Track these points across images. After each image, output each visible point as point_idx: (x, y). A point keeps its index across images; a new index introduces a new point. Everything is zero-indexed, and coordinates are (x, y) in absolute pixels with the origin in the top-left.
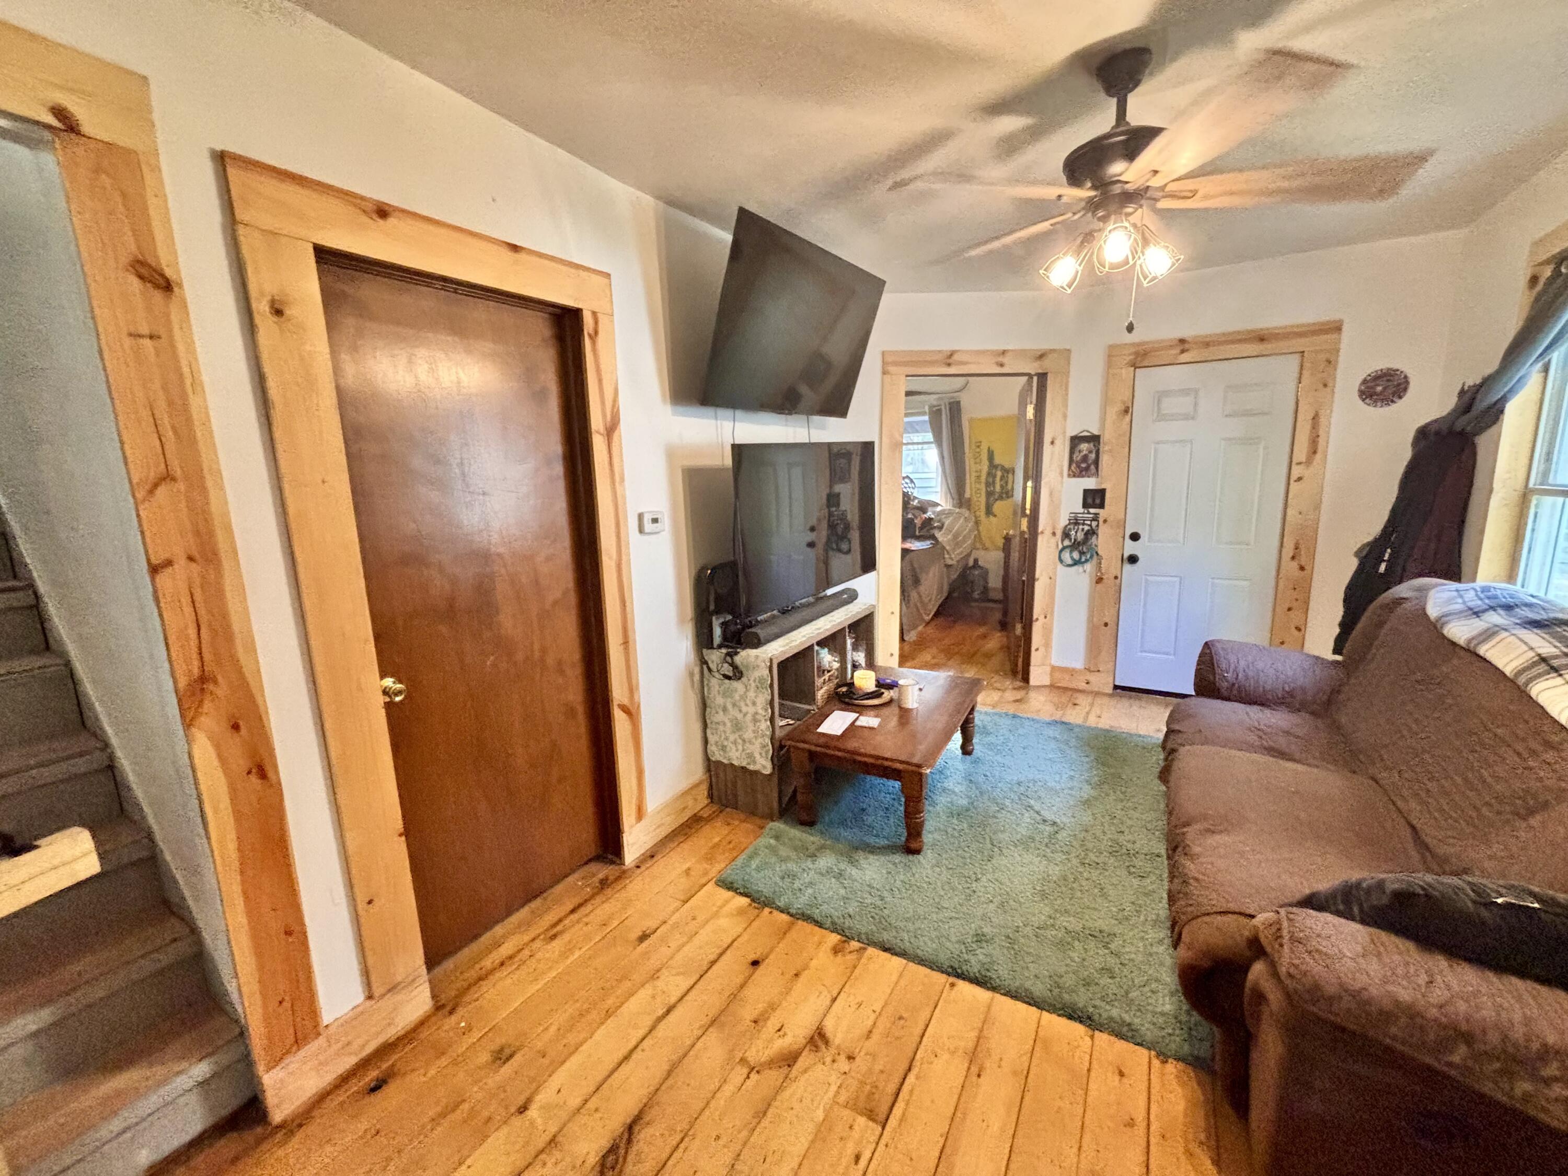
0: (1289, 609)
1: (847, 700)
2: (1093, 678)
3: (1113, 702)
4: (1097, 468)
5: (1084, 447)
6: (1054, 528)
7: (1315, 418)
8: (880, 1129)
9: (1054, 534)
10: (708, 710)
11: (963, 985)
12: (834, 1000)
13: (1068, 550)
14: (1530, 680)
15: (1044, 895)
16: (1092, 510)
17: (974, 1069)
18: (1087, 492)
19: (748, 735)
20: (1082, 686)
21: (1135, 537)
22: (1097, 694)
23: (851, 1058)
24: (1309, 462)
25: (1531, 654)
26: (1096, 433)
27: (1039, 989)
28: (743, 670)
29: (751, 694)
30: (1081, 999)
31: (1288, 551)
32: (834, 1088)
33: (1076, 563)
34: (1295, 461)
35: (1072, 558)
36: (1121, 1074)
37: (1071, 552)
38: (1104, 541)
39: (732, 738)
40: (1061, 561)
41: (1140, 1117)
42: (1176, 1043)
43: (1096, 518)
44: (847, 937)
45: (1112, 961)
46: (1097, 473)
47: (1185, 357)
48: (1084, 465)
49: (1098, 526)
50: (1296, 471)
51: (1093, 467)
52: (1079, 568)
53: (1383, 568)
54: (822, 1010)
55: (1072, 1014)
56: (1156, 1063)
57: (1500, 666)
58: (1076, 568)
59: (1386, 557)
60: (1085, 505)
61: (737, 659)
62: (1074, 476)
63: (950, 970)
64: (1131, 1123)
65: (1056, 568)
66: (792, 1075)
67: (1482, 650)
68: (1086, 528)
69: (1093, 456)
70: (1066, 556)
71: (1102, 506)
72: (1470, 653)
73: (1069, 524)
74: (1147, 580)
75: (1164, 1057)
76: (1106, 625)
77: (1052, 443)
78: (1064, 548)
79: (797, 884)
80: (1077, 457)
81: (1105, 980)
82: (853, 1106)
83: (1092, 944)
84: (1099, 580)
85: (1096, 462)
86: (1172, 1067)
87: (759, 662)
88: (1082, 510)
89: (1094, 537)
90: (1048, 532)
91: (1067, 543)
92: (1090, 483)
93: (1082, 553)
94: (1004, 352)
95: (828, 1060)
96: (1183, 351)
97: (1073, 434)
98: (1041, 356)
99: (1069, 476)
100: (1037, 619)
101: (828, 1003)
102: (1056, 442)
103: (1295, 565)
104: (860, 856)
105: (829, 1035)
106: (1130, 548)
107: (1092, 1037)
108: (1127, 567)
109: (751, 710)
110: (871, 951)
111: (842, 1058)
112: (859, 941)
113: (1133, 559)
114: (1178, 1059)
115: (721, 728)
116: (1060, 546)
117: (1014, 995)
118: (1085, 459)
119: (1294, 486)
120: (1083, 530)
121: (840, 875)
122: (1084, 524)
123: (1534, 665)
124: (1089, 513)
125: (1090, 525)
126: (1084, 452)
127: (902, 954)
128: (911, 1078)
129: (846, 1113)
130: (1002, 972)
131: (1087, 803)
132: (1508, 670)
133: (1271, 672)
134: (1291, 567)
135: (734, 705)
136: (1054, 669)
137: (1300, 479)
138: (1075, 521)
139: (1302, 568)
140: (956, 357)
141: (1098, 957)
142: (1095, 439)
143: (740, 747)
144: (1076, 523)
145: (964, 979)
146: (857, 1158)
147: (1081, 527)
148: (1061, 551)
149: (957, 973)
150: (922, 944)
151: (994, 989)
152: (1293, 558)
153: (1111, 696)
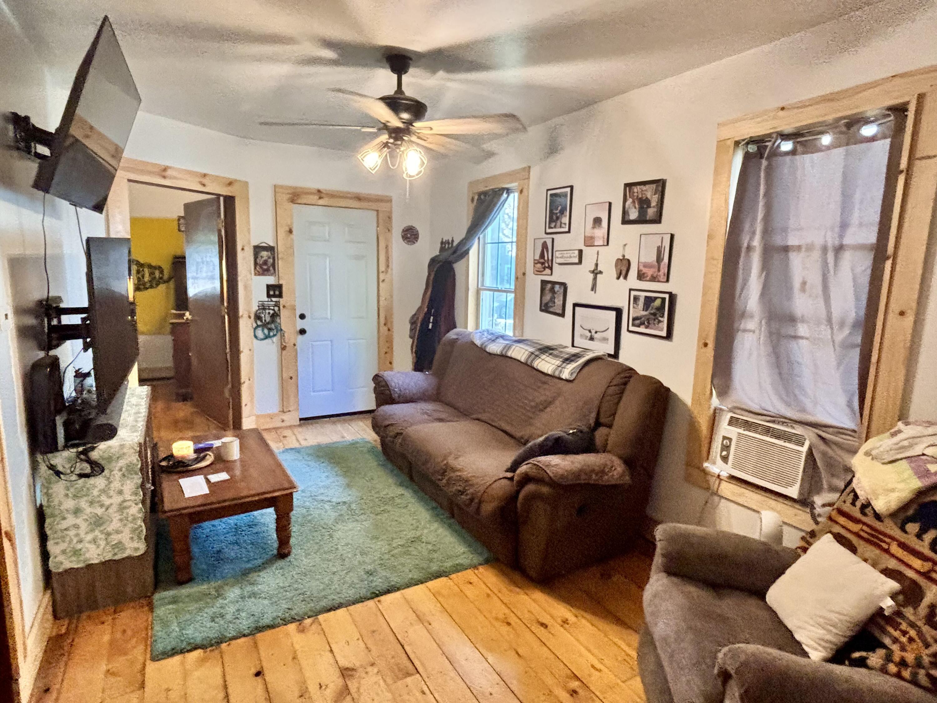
0: (386, 353)
1: (180, 469)
2: (286, 417)
3: (300, 429)
4: (274, 269)
5: (265, 254)
6: (249, 313)
7: (387, 247)
8: (418, 675)
9: (250, 317)
10: (48, 521)
11: (382, 598)
12: (331, 651)
13: (260, 329)
14: (532, 362)
15: (376, 538)
16: (274, 299)
17: (426, 624)
18: (269, 287)
19: (115, 525)
20: (280, 424)
21: (302, 317)
22: (290, 427)
23: (373, 665)
24: (386, 272)
25: (527, 352)
26: (272, 244)
27: (416, 575)
28: (102, 462)
29: (116, 485)
30: (434, 567)
31: (382, 321)
32: (381, 682)
33: (267, 337)
34: (380, 271)
35: (264, 334)
36: (471, 583)
37: (263, 330)
38: (284, 320)
39: (90, 537)
40: (256, 337)
41: (489, 592)
42: (476, 559)
43: (277, 304)
44: (299, 620)
45: (430, 547)
46: (274, 274)
47: (321, 202)
48: (265, 267)
49: (279, 310)
50: (382, 277)
51: (271, 268)
52: (268, 341)
53: (430, 326)
54: (332, 661)
55: (438, 575)
56: (476, 571)
57: (519, 358)
58: (267, 341)
59: (431, 321)
60: (269, 296)
61: (94, 455)
62: (259, 275)
63: (373, 595)
64: (488, 595)
65: (252, 342)
66: (355, 696)
67: (509, 354)
68: (272, 312)
69: (271, 261)
70: (260, 333)
71: (280, 296)
72: (503, 356)
73: (259, 309)
74: (312, 345)
75: (475, 567)
76: (291, 378)
77: (243, 249)
78: (258, 326)
79: (229, 617)
80: (260, 261)
81: (435, 555)
82: (397, 679)
83: (415, 545)
84: (284, 348)
85: (273, 265)
86: (481, 569)
87: (125, 450)
88: (267, 299)
89: (278, 318)
90: (246, 316)
91: (259, 323)
92: (271, 280)
93: (270, 330)
94: (205, 175)
95: (363, 675)
96: (320, 198)
97: (256, 244)
98: (230, 184)
99: (255, 274)
100: (244, 382)
101: (330, 655)
102: (245, 248)
103: (386, 328)
104: (253, 576)
105: (350, 665)
106: (300, 324)
107: (451, 579)
108: (300, 337)
109: (117, 499)
110: (321, 617)
111: (369, 669)
112: (309, 617)
113: (303, 332)
114: (480, 564)
115: (72, 533)
116: (255, 325)
117: (409, 585)
118: (265, 263)
119: (381, 284)
120: (269, 313)
121: (254, 595)
122: (269, 309)
123: (530, 356)
124: (272, 301)
125: (274, 310)
126: (265, 258)
127: (339, 606)
128: (407, 648)
129: (399, 683)
130: (395, 579)
131: (348, 486)
132: (523, 360)
133: (413, 384)
134: (384, 329)
135: (91, 503)
136: (258, 416)
137: (383, 281)
138: (263, 307)
139: (389, 330)
140: (169, 173)
141: (423, 549)
142: (271, 249)
143: (102, 543)
144: (264, 309)
145: (382, 595)
146: (423, 693)
147: (267, 311)
148: (255, 329)
149: (376, 595)
150: (346, 594)
151: (398, 589)
152: (385, 324)
153: (300, 425)
